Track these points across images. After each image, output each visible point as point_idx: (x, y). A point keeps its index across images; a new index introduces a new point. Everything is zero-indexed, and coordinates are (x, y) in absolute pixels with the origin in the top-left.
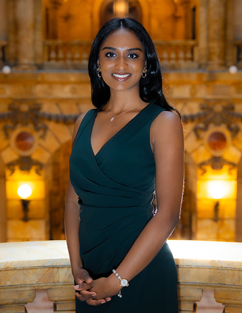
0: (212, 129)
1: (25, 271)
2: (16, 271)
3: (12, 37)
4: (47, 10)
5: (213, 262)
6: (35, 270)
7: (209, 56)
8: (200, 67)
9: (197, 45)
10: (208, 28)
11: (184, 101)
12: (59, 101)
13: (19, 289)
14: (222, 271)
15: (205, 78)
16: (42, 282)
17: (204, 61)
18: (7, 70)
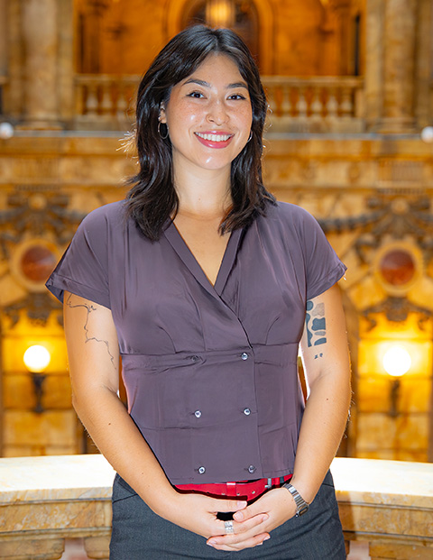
0: (389, 244)
1: (47, 508)
2: (32, 507)
3: (15, 70)
4: (81, 17)
5: (366, 495)
6: (64, 506)
7: (385, 108)
8: (367, 127)
9: (362, 87)
10: (383, 56)
11: (337, 192)
12: (102, 191)
13: (37, 538)
14: (382, 510)
15: (376, 150)
16: (76, 525)
17: (374, 117)
18: (6, 130)
